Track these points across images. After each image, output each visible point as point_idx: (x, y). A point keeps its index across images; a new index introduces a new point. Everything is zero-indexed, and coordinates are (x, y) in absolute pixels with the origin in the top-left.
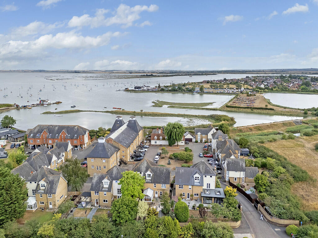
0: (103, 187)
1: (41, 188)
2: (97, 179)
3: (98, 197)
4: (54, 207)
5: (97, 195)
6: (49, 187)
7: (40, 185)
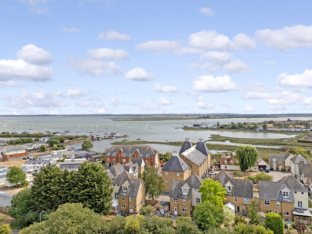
0: (182, 195)
1: (124, 191)
2: (176, 186)
3: (177, 204)
4: (134, 212)
5: (176, 202)
6: (131, 190)
7: (123, 188)
